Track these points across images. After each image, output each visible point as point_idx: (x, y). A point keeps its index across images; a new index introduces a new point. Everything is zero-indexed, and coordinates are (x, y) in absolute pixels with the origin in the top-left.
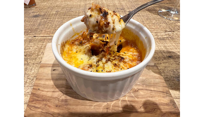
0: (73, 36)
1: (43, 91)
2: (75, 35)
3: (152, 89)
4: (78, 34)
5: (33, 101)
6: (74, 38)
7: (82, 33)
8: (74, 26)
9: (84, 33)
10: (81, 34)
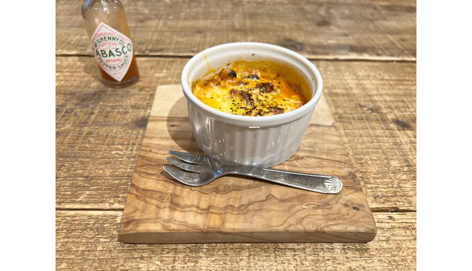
0: (206, 75)
1: (157, 153)
2: (209, 73)
3: (324, 157)
4: (214, 71)
5: (143, 166)
6: (207, 77)
7: (220, 70)
8: (210, 60)
9: (223, 70)
10: (218, 72)
